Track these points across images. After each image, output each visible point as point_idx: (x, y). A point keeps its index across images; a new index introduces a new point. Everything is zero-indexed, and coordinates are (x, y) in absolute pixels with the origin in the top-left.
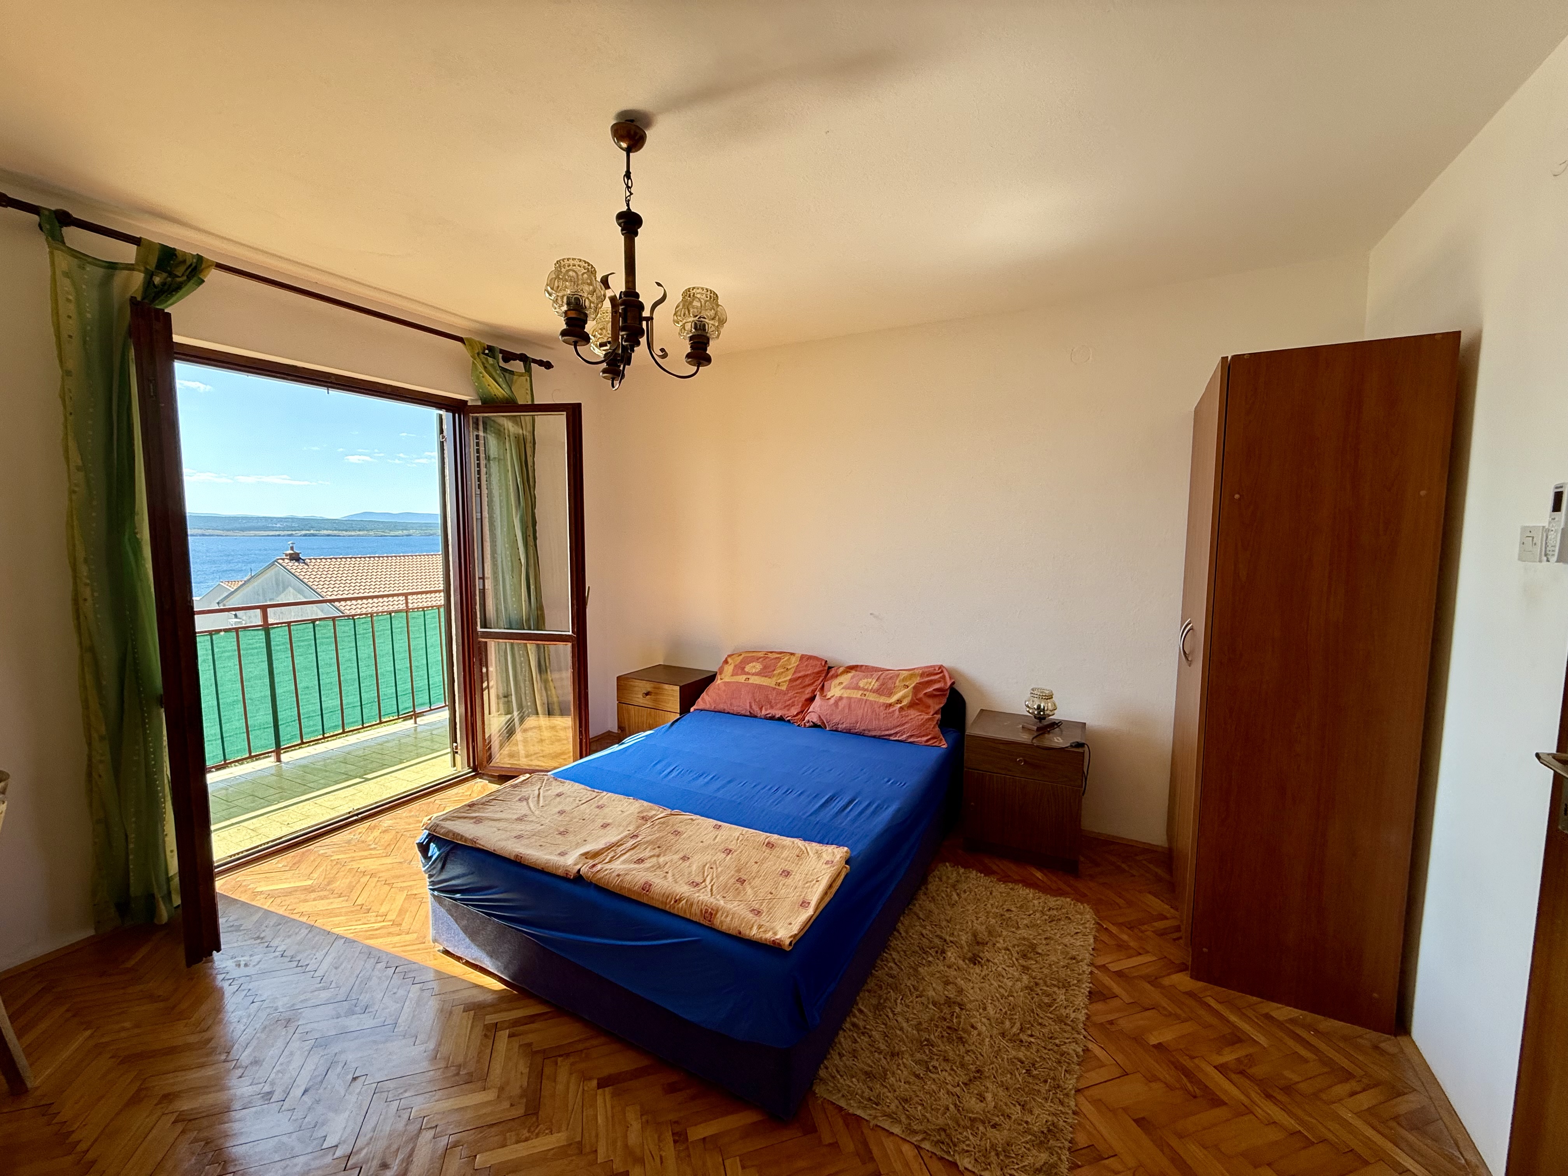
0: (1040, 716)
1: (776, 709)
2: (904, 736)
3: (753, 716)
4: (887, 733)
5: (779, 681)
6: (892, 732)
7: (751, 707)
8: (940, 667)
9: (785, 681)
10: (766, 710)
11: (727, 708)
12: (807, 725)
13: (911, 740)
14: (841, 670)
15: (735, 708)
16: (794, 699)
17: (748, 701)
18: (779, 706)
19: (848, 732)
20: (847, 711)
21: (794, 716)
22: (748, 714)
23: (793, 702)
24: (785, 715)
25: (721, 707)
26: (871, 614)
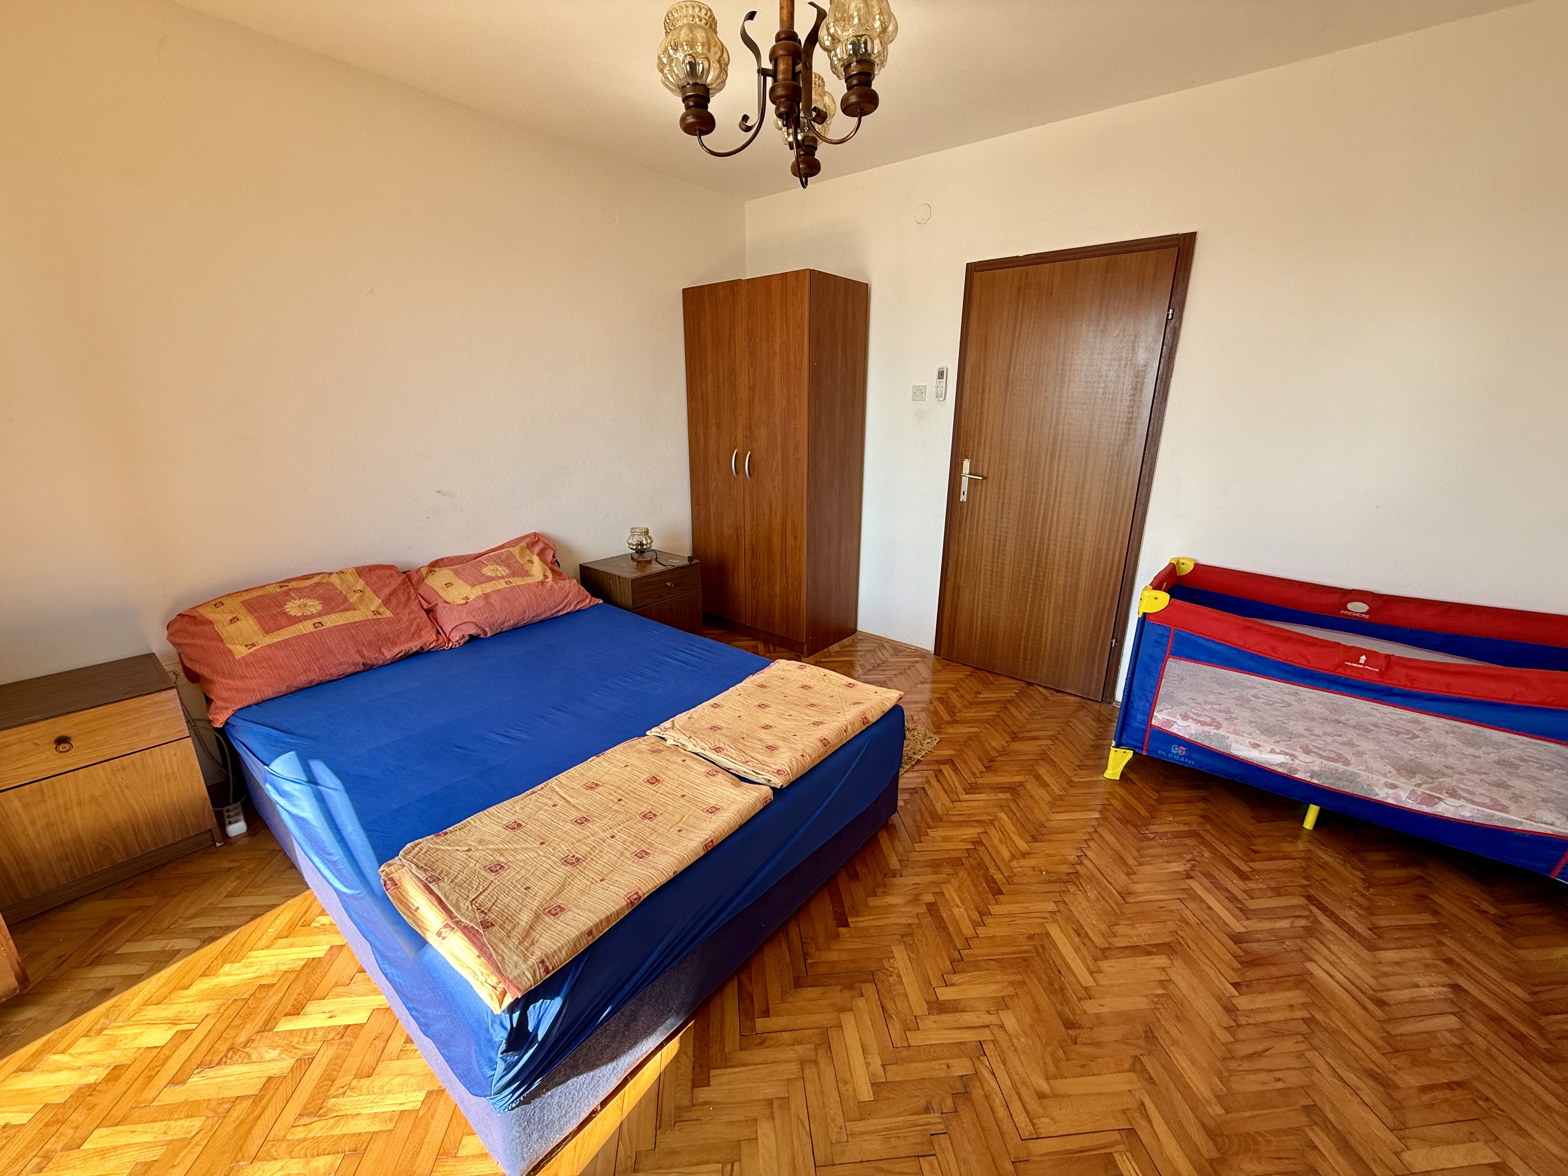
0: (641, 550)
1: (403, 643)
2: (573, 606)
3: (369, 668)
4: (556, 610)
5: (373, 608)
6: (561, 606)
7: (363, 657)
8: (535, 534)
9: (380, 607)
10: (390, 650)
11: (315, 676)
12: (462, 642)
13: (578, 608)
14: (424, 571)
15: (333, 671)
16: (415, 622)
17: (353, 651)
18: (403, 637)
19: (516, 630)
20: (507, 605)
21: (437, 640)
22: (362, 668)
23: (418, 626)
24: (425, 644)
25: (302, 680)
26: (438, 492)
